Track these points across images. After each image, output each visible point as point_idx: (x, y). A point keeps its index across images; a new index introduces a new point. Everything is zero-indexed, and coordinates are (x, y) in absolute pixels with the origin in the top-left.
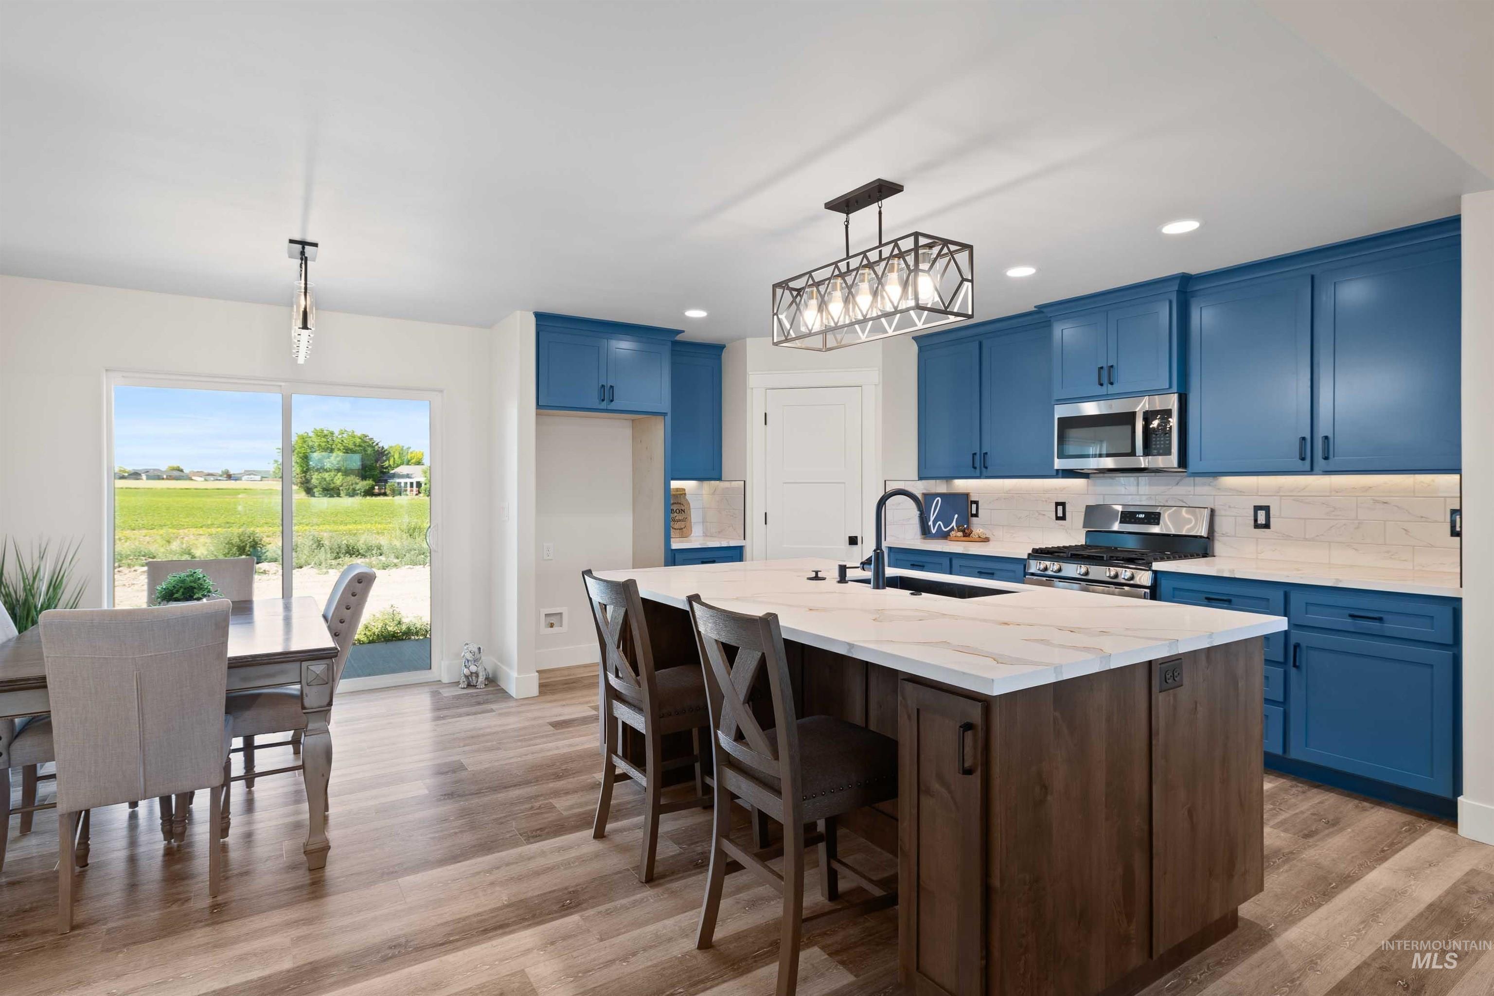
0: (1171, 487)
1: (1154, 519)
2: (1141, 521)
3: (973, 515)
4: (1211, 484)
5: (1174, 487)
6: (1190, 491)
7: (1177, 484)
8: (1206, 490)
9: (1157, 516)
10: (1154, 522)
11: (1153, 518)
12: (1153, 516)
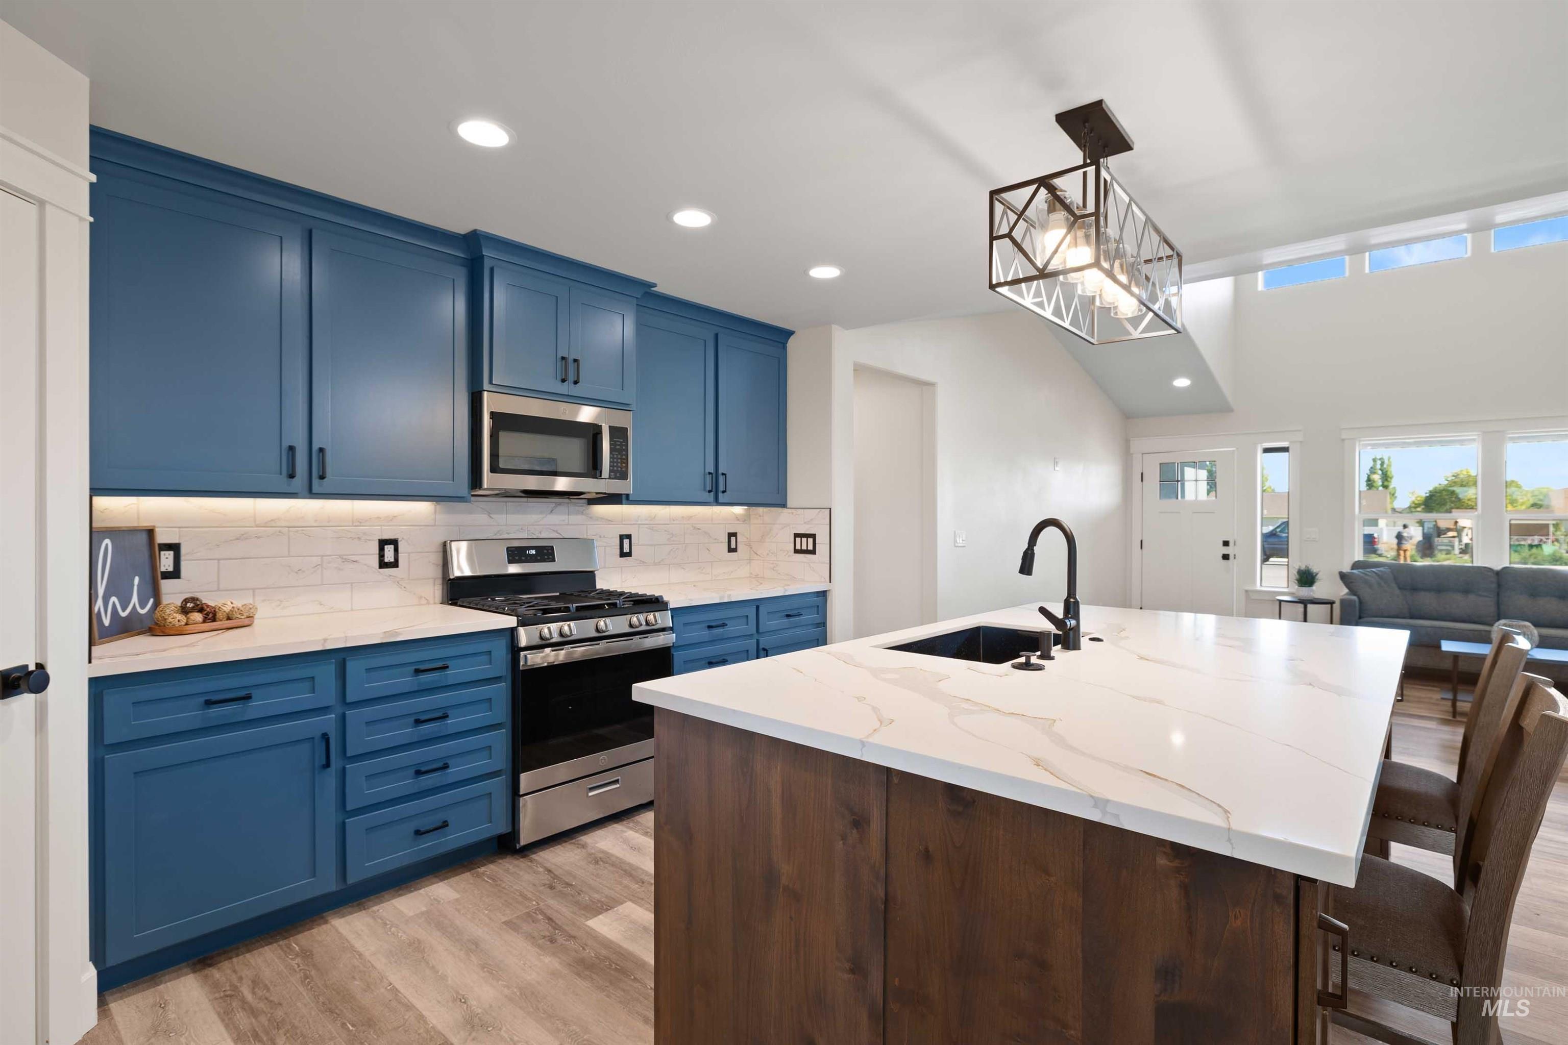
0: (544, 516)
1: (548, 554)
2: (533, 558)
3: (167, 575)
4: (584, 512)
5: (548, 516)
6: (564, 521)
7: (551, 512)
8: (575, 519)
9: (550, 551)
10: (549, 558)
11: (545, 553)
12: (545, 551)
